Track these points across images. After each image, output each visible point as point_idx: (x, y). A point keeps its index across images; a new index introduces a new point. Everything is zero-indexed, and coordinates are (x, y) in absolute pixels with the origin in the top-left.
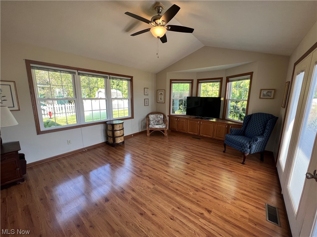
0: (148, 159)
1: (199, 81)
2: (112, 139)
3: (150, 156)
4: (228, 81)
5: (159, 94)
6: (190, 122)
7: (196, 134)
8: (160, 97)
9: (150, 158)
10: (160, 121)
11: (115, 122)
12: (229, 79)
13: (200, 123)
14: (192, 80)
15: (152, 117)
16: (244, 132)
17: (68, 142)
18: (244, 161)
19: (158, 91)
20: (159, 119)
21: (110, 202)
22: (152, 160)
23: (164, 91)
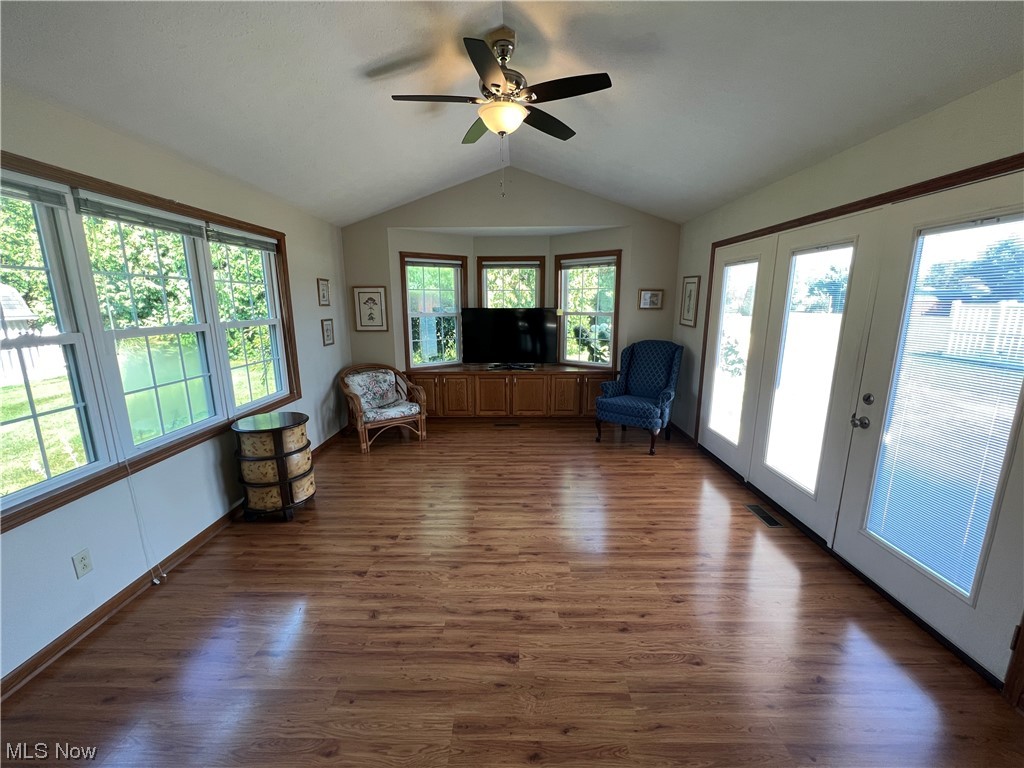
1: (483, 262)
2: (275, 491)
4: (559, 267)
5: (363, 300)
6: (480, 383)
7: (503, 413)
8: (365, 310)
10: (390, 395)
11: (243, 426)
12: (562, 261)
13: (511, 381)
14: (464, 259)
15: (358, 383)
16: (626, 386)
17: (79, 567)
18: (652, 447)
19: (356, 291)
20: (385, 386)
21: (525, 657)
23: (382, 290)
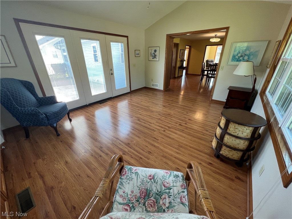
0: (158, 124)
3: (157, 129)
9: (156, 125)
22: (153, 123)
